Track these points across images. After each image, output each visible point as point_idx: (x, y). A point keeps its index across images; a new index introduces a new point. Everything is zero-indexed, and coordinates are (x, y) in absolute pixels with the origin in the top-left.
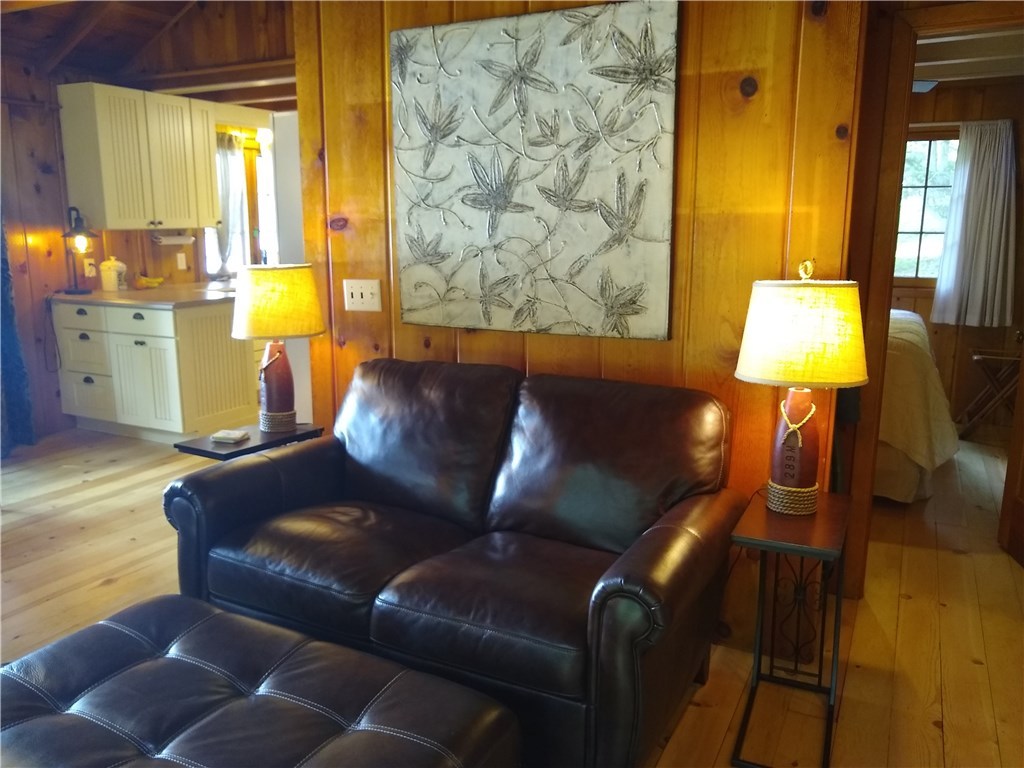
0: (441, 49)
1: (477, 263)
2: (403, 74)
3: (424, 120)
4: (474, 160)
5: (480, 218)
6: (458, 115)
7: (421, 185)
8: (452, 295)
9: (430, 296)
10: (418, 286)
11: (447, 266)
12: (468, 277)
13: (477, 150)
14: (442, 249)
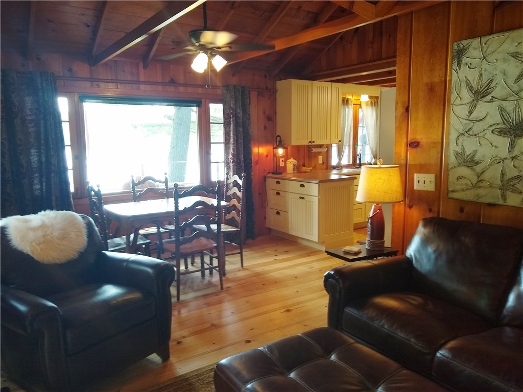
0: (485, 49)
1: (499, 168)
2: (459, 65)
3: (471, 88)
4: (502, 110)
5: (504, 142)
6: (493, 84)
7: (466, 124)
8: (481, 184)
9: (466, 184)
10: (459, 178)
11: (479, 168)
12: (493, 175)
13: (504, 104)
14: (477, 158)
